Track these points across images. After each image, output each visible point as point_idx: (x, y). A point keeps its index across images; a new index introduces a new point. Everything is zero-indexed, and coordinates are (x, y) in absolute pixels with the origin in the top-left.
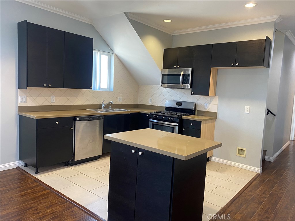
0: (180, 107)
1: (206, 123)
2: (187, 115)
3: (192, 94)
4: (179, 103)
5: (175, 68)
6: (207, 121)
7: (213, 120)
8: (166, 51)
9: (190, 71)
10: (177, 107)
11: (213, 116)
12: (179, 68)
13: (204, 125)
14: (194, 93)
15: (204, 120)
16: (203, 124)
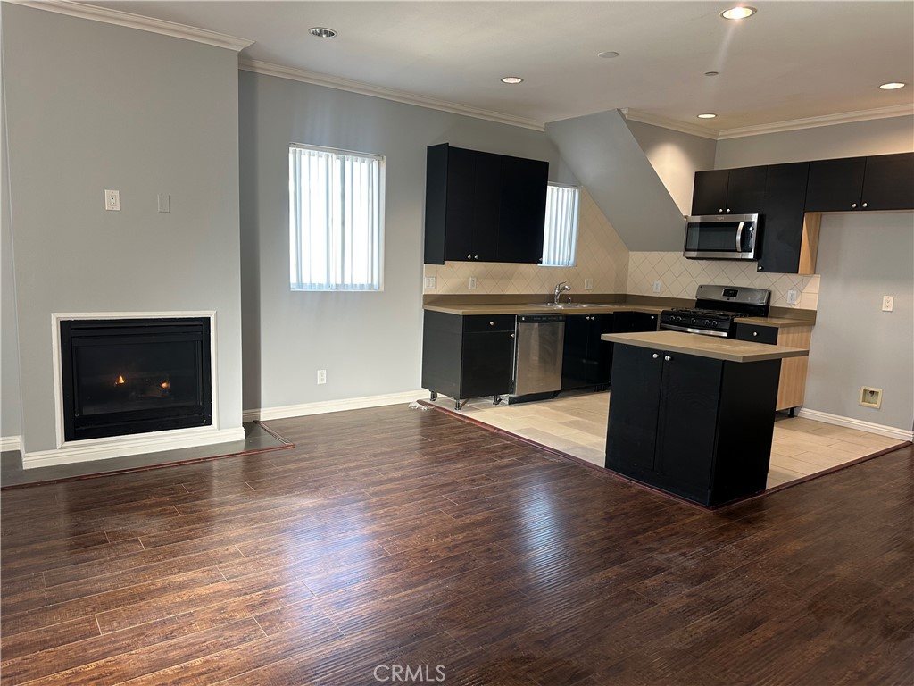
0: (733, 299)
1: (788, 333)
2: (745, 316)
3: (758, 271)
4: (731, 292)
5: (721, 213)
6: (792, 328)
7: (805, 328)
8: (699, 177)
9: (755, 218)
10: (725, 299)
11: (807, 319)
12: (729, 213)
13: (785, 336)
14: (764, 269)
15: (784, 326)
16: (782, 333)
